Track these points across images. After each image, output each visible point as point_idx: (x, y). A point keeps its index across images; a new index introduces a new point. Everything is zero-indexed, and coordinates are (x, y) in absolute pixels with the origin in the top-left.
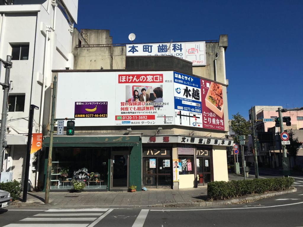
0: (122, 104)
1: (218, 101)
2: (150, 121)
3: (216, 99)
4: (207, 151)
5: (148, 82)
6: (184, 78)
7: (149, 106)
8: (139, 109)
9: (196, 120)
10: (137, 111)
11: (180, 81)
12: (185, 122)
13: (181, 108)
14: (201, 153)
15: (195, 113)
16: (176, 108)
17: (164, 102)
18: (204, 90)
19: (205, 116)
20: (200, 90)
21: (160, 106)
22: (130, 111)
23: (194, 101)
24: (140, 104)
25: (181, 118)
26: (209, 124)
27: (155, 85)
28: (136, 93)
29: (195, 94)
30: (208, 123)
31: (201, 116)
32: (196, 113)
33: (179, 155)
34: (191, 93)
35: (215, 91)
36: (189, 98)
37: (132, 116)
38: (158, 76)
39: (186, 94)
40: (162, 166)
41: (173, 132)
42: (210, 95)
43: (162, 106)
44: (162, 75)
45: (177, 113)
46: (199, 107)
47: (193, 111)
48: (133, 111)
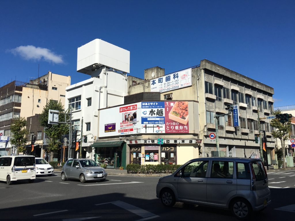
0: (121, 124)
1: (182, 114)
2: (131, 132)
3: (180, 112)
4: (173, 148)
5: (131, 110)
6: (150, 104)
7: (131, 124)
8: (127, 125)
9: (159, 128)
10: (126, 127)
11: (146, 107)
12: (150, 131)
13: (147, 123)
14: (167, 149)
15: (158, 125)
16: (142, 123)
17: (137, 121)
18: (167, 108)
19: (167, 125)
20: (164, 109)
21: (135, 123)
22: (124, 127)
23: (157, 117)
24: (127, 123)
25: (146, 129)
26: (172, 130)
27: (133, 112)
28: (126, 117)
29: (160, 113)
30: (170, 129)
31: (164, 126)
32: (160, 124)
33: (145, 151)
34: (155, 112)
35: (179, 107)
36: (153, 116)
37: (124, 130)
38: (135, 106)
39: (151, 114)
40: (138, 156)
41: (142, 137)
42: (174, 111)
43: (136, 123)
44: (136, 105)
45: (143, 126)
46: (163, 120)
47: (157, 124)
48: (125, 127)
